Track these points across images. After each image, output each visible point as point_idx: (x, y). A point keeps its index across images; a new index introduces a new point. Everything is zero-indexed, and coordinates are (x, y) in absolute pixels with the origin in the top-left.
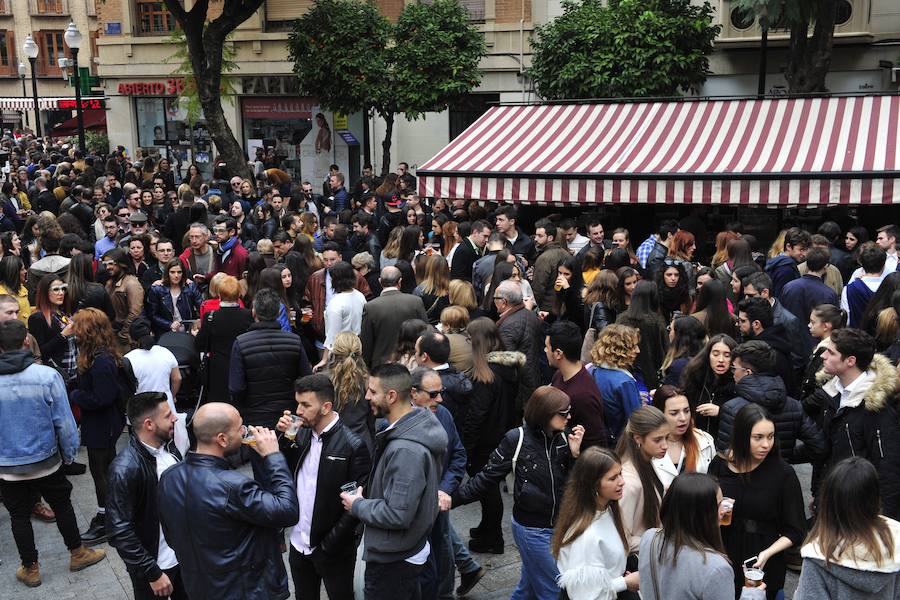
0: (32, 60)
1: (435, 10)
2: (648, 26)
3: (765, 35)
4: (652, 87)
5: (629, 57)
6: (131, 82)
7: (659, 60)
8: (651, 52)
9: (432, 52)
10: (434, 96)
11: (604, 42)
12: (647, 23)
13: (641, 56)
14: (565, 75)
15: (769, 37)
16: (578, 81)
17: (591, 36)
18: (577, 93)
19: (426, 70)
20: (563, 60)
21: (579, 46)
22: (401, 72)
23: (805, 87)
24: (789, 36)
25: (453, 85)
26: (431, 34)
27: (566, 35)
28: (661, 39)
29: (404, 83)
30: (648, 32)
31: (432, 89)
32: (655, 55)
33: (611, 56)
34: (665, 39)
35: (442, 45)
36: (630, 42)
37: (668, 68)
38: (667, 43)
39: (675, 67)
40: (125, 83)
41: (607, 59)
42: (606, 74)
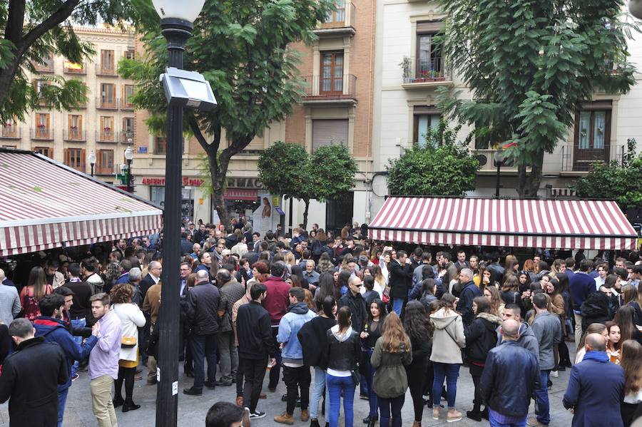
0: (92, 165)
1: (334, 149)
2: (450, 162)
3: (499, 170)
4: (451, 192)
5: (441, 176)
6: (150, 178)
7: (455, 178)
8: (451, 175)
9: (334, 169)
10: (334, 191)
11: (429, 169)
13: (447, 176)
14: (408, 183)
15: (501, 171)
17: (421, 166)
18: (414, 192)
19: (331, 178)
20: (406, 177)
21: (415, 170)
22: (317, 178)
23: (529, 195)
24: (517, 171)
25: (344, 186)
26: (333, 161)
27: (408, 165)
28: (456, 169)
29: (319, 184)
30: (449, 165)
31: (333, 188)
32: (453, 176)
33: (431, 176)
34: (458, 169)
35: (339, 166)
36: (441, 169)
37: (459, 183)
38: (459, 171)
40: (146, 178)
41: (429, 177)
42: (429, 184)
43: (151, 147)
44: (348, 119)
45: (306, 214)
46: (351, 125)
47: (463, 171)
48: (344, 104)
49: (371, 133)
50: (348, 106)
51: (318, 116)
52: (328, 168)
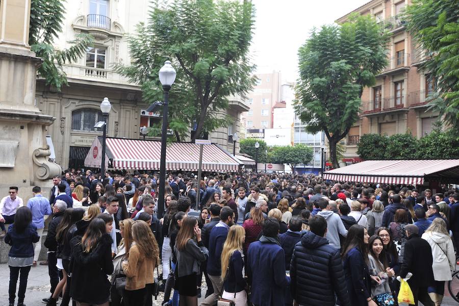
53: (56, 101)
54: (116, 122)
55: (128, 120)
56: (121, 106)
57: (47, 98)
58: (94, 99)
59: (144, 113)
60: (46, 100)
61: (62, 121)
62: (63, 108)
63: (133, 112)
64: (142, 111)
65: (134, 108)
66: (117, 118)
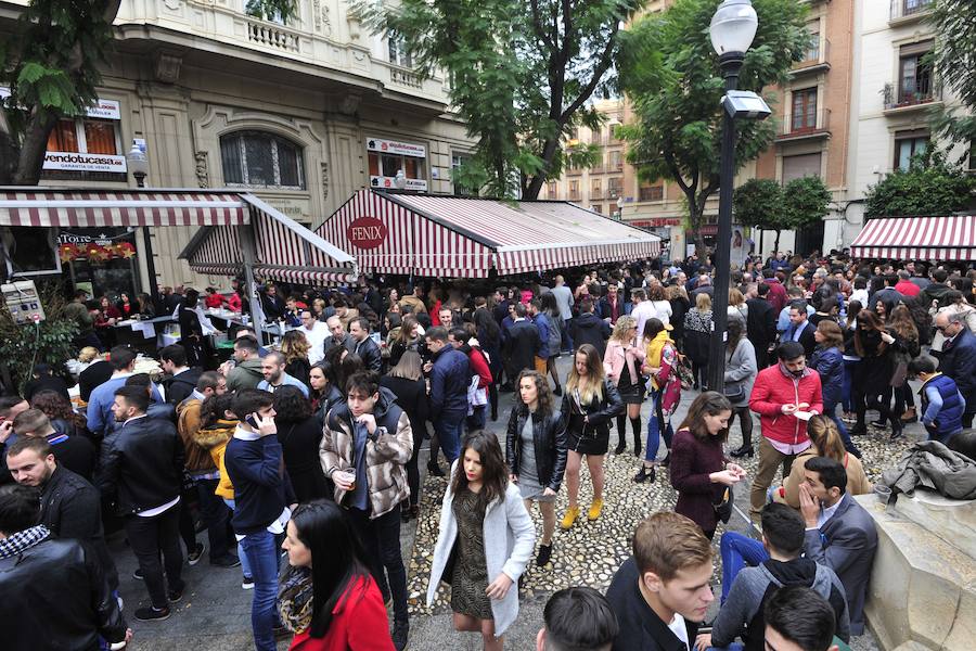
1: (808, 181)
5: (929, 198)
7: (946, 199)
8: (941, 196)
9: (808, 199)
11: (915, 191)
12: (939, 182)
13: (935, 197)
16: (899, 210)
17: (905, 188)
18: (896, 214)
20: (888, 201)
21: (898, 193)
28: (947, 189)
29: (792, 214)
30: (939, 186)
31: (807, 217)
32: (943, 197)
33: (918, 198)
35: (813, 196)
36: (929, 191)
37: (951, 203)
38: (950, 191)
39: (955, 202)
41: (916, 199)
42: (915, 207)
43: (636, 197)
44: (820, 153)
45: (777, 243)
46: (824, 158)
47: (956, 192)
48: (817, 137)
49: (845, 164)
50: (822, 140)
51: (788, 153)
52: (802, 199)
53: (177, 106)
54: (323, 165)
55: (346, 158)
56: (327, 126)
57: (150, 99)
58: (267, 108)
59: (372, 144)
60: (147, 103)
61: (198, 160)
62: (198, 126)
63: (353, 141)
64: (369, 140)
65: (354, 133)
66: (325, 154)
